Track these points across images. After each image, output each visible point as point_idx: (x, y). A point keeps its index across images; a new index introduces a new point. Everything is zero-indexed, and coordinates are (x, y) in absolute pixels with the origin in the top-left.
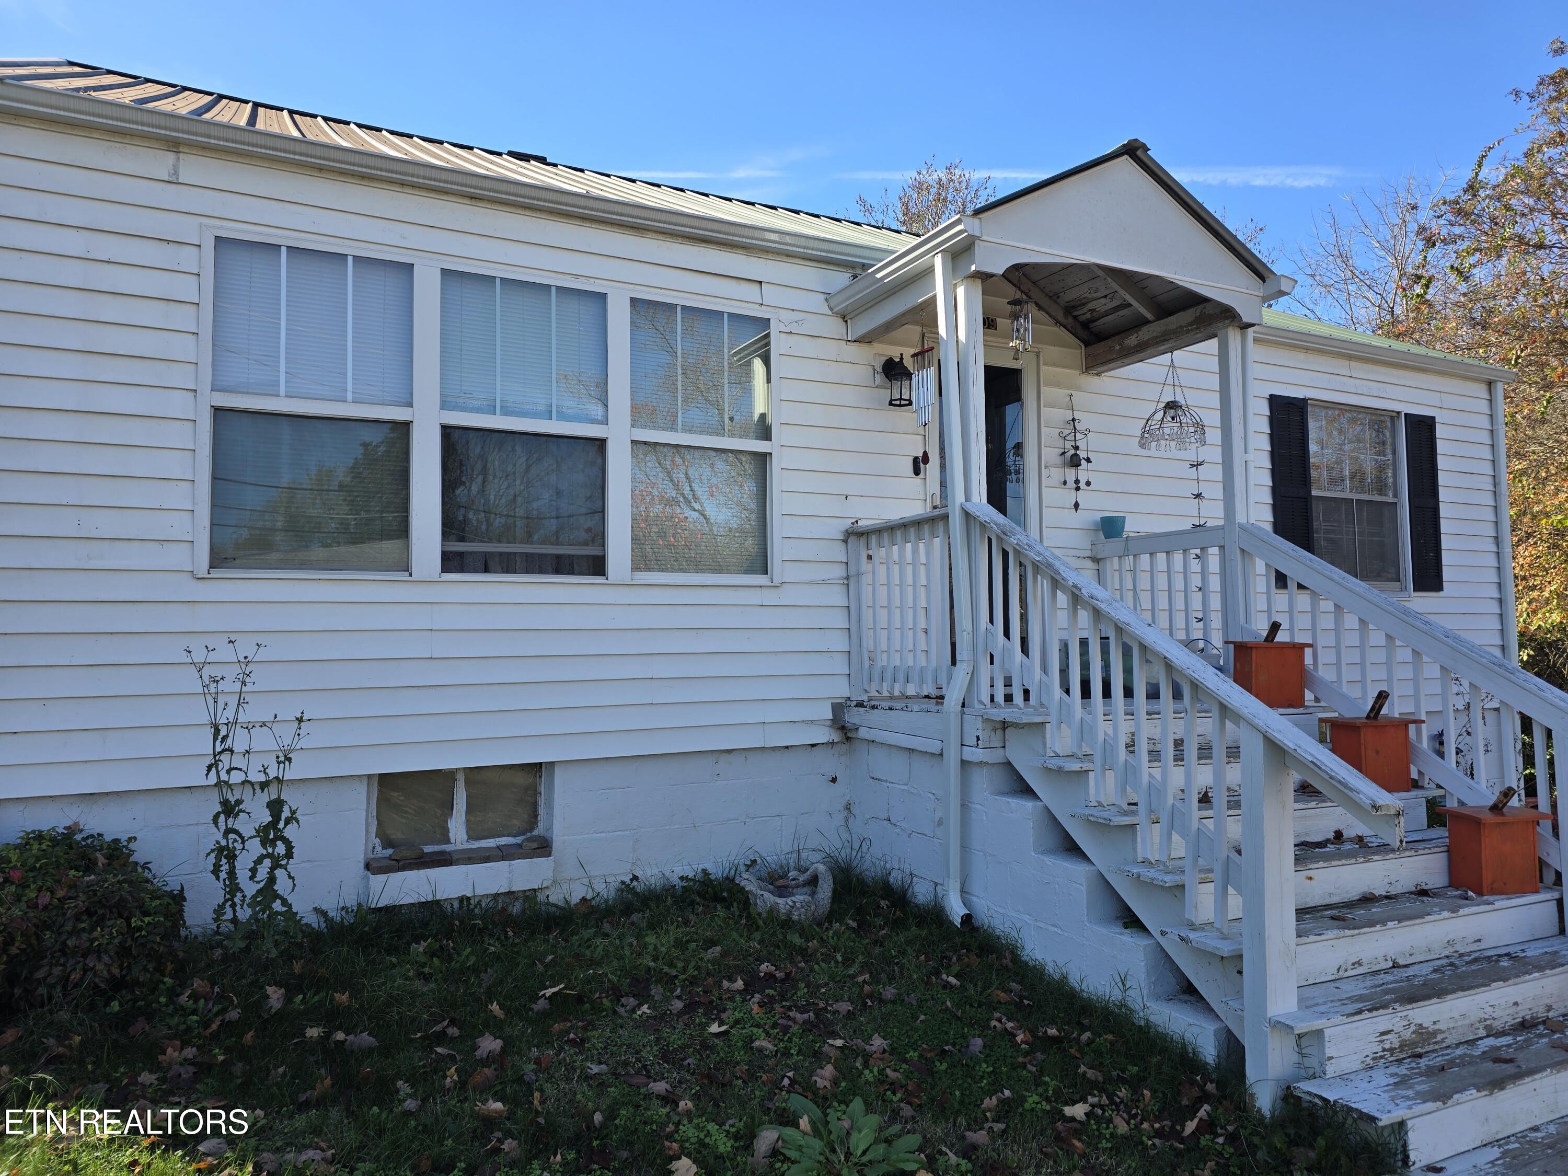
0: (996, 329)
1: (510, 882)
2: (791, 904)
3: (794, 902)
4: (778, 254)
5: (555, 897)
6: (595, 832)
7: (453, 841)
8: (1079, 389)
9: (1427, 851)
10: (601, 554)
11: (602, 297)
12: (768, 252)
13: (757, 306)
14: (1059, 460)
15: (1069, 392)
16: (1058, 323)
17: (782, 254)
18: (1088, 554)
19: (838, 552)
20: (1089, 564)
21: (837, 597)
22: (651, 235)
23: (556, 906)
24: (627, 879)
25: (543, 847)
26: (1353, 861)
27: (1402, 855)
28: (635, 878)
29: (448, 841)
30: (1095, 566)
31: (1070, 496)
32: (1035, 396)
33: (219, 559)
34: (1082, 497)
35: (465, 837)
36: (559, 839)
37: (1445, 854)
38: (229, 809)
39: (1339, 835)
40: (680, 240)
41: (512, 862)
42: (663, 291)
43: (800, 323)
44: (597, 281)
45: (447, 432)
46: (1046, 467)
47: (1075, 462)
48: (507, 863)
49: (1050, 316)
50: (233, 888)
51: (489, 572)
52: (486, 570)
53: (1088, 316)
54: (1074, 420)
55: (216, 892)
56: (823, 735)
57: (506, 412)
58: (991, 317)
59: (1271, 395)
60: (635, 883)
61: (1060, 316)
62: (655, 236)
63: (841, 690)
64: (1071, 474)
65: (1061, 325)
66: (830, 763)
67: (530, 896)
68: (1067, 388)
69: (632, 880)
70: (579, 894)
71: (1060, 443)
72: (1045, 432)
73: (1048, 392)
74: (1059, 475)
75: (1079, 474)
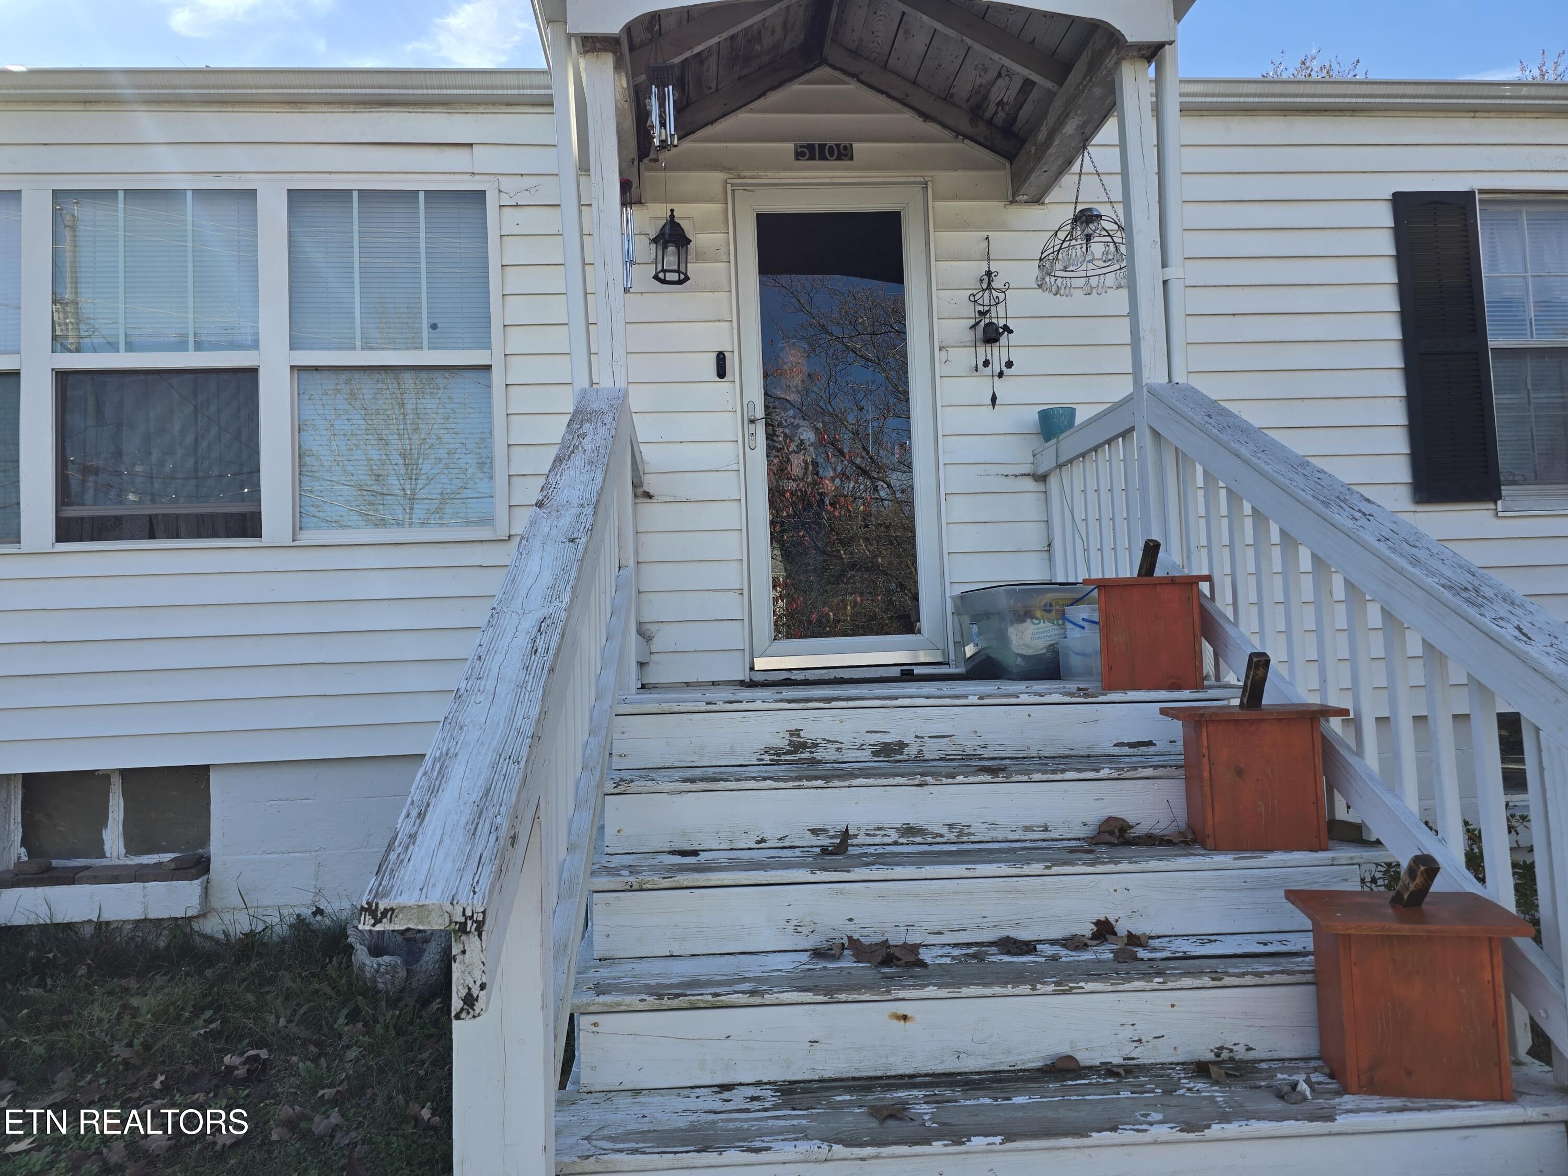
0: (852, 158)
1: (146, 908)
2: (375, 966)
3: (379, 965)
4: (494, 104)
5: (212, 926)
6: (264, 852)
7: (108, 855)
8: (1004, 228)
9: (1249, 979)
10: (254, 509)
11: (251, 194)
12: (479, 104)
13: (467, 177)
14: (969, 336)
15: (985, 234)
16: (959, 134)
17: (501, 104)
18: (1026, 469)
20: (1029, 484)
22: (312, 108)
23: (212, 938)
24: (307, 912)
25: (198, 868)
26: (1026, 989)
27: (1170, 985)
28: (319, 911)
29: (102, 855)
30: (1040, 487)
31: (982, 387)
32: (922, 246)
34: (1003, 388)
35: (123, 851)
36: (219, 858)
37: (1312, 988)
39: (1104, 930)
40: (352, 109)
41: (146, 884)
42: (333, 175)
43: (533, 191)
44: (243, 176)
45: (61, 377)
46: (941, 349)
47: (992, 332)
48: (141, 884)
49: (944, 126)
51: (154, 538)
52: (152, 536)
53: (1001, 115)
54: (989, 274)
57: (130, 347)
58: (843, 143)
59: (1395, 195)
60: (319, 918)
61: (964, 124)
62: (318, 108)
64: (985, 353)
65: (966, 137)
67: (182, 924)
68: (980, 228)
69: (314, 914)
70: (242, 924)
71: (970, 311)
72: (942, 299)
73: (943, 239)
74: (964, 357)
75: (998, 355)
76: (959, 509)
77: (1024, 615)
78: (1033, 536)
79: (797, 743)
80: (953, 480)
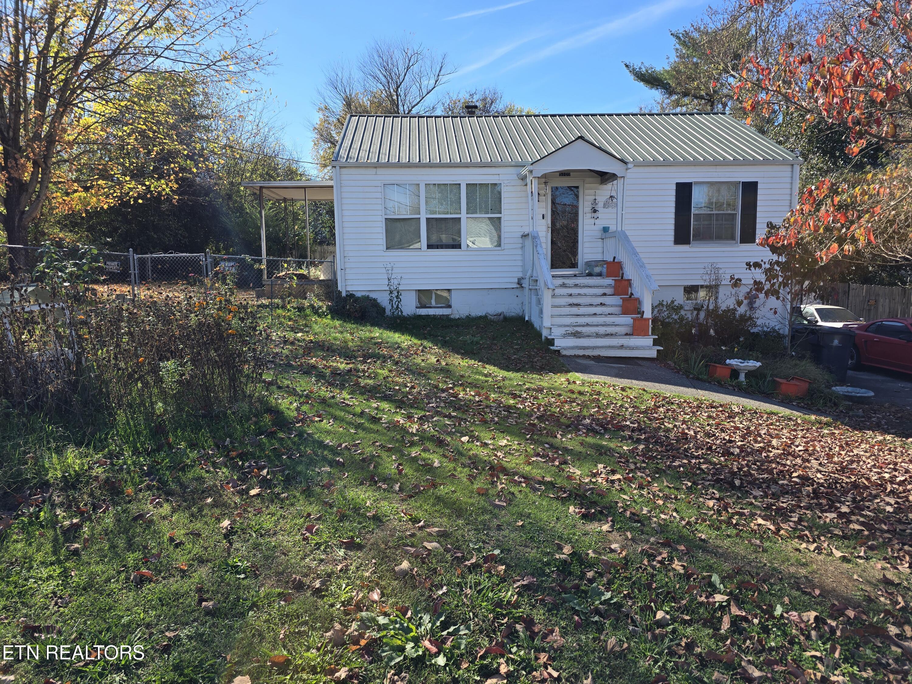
0: (570, 176)
1: (443, 313)
5: (452, 317)
10: (460, 244)
11: (460, 185)
12: (500, 166)
13: (498, 180)
14: (590, 211)
15: (594, 191)
17: (504, 166)
18: (600, 237)
19: (520, 241)
20: (600, 240)
21: (520, 252)
22: (471, 167)
25: (449, 306)
28: (470, 315)
29: (431, 303)
30: (602, 241)
31: (593, 221)
32: (583, 193)
33: (387, 248)
34: (597, 222)
35: (435, 303)
36: (453, 304)
38: (391, 292)
40: (478, 168)
41: (443, 309)
42: (474, 181)
43: (510, 183)
45: (428, 219)
46: (585, 213)
47: (595, 211)
50: (392, 306)
52: (438, 248)
54: (595, 199)
55: (390, 307)
56: (515, 286)
57: (439, 213)
59: (677, 183)
63: (520, 275)
64: (593, 215)
66: (517, 292)
67: (447, 316)
68: (594, 189)
70: (457, 317)
71: (591, 206)
72: (586, 203)
73: (587, 192)
74: (589, 215)
75: (595, 215)
76: (586, 245)
77: (597, 266)
78: (600, 250)
79: (564, 284)
80: (586, 239)
